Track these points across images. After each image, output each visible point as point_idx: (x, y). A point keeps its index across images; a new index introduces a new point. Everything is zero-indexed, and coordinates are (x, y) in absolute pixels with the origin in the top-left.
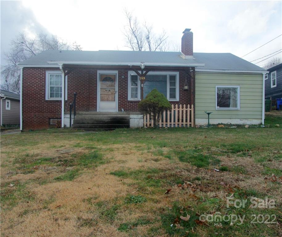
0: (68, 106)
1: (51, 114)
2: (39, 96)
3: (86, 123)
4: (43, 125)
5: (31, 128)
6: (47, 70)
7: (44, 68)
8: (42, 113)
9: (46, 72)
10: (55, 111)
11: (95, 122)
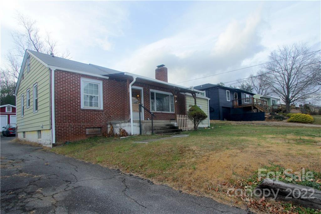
0: (104, 115)
1: (88, 123)
2: (74, 104)
3: (157, 129)
4: (80, 135)
5: (66, 140)
6: (83, 77)
7: (79, 74)
8: (78, 122)
9: (81, 78)
10: (92, 120)
11: (162, 128)
